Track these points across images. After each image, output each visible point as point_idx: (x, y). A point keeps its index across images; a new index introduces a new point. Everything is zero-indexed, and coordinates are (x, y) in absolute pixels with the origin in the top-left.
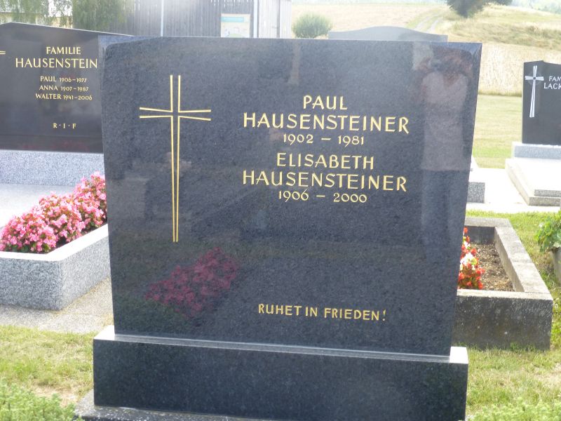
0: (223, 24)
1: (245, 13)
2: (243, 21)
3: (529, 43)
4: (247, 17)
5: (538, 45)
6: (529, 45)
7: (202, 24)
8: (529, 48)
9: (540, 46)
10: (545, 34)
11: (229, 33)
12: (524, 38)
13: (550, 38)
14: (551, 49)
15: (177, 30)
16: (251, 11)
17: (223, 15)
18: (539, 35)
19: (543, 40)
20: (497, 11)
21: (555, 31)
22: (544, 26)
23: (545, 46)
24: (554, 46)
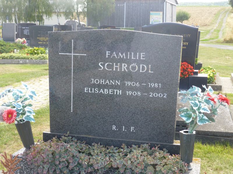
0: (151, 16)
1: (160, 11)
2: (159, 15)
4: (161, 13)
7: (142, 16)
11: (153, 19)
15: (131, 19)
16: (163, 10)
17: (151, 12)
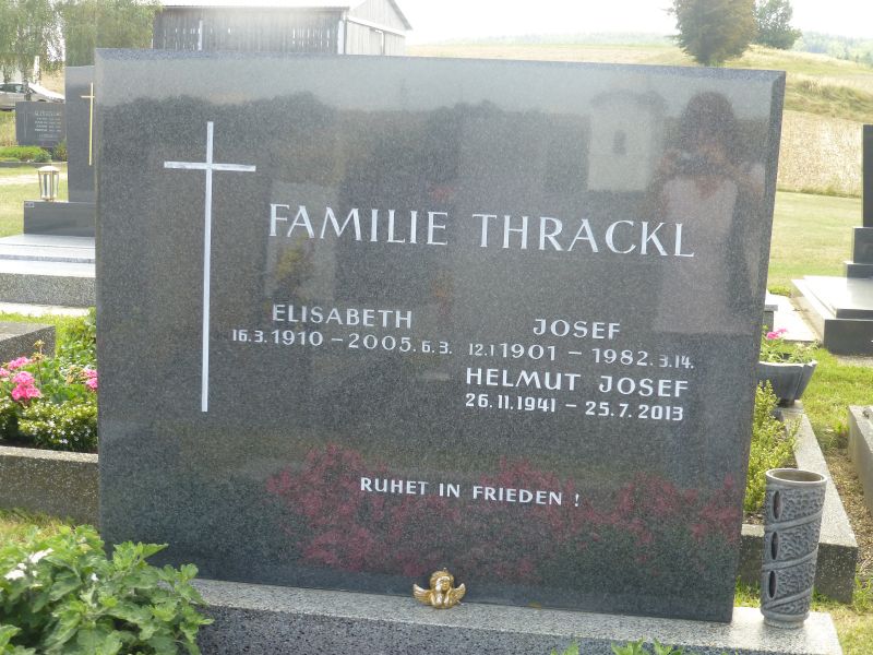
3: (801, 106)
5: (815, 109)
6: (800, 110)
8: (799, 114)
9: (817, 112)
10: (826, 93)
12: (793, 99)
13: (833, 99)
14: (834, 116)
18: (816, 94)
19: (821, 102)
20: (766, 57)
21: (842, 89)
22: (824, 82)
23: (825, 112)
24: (838, 112)
